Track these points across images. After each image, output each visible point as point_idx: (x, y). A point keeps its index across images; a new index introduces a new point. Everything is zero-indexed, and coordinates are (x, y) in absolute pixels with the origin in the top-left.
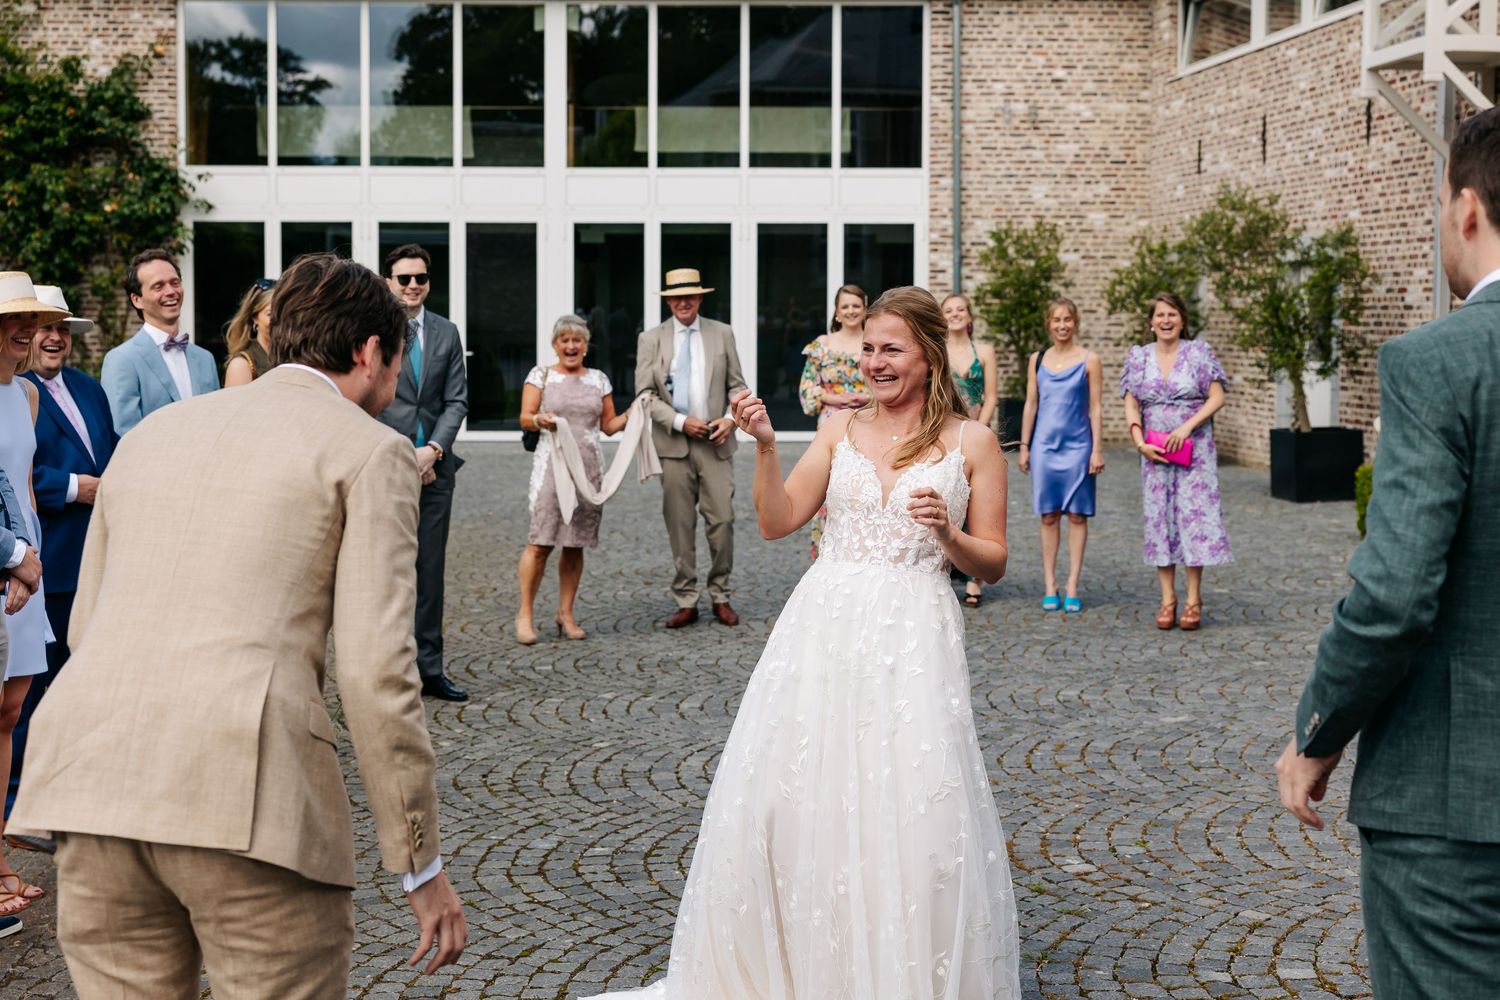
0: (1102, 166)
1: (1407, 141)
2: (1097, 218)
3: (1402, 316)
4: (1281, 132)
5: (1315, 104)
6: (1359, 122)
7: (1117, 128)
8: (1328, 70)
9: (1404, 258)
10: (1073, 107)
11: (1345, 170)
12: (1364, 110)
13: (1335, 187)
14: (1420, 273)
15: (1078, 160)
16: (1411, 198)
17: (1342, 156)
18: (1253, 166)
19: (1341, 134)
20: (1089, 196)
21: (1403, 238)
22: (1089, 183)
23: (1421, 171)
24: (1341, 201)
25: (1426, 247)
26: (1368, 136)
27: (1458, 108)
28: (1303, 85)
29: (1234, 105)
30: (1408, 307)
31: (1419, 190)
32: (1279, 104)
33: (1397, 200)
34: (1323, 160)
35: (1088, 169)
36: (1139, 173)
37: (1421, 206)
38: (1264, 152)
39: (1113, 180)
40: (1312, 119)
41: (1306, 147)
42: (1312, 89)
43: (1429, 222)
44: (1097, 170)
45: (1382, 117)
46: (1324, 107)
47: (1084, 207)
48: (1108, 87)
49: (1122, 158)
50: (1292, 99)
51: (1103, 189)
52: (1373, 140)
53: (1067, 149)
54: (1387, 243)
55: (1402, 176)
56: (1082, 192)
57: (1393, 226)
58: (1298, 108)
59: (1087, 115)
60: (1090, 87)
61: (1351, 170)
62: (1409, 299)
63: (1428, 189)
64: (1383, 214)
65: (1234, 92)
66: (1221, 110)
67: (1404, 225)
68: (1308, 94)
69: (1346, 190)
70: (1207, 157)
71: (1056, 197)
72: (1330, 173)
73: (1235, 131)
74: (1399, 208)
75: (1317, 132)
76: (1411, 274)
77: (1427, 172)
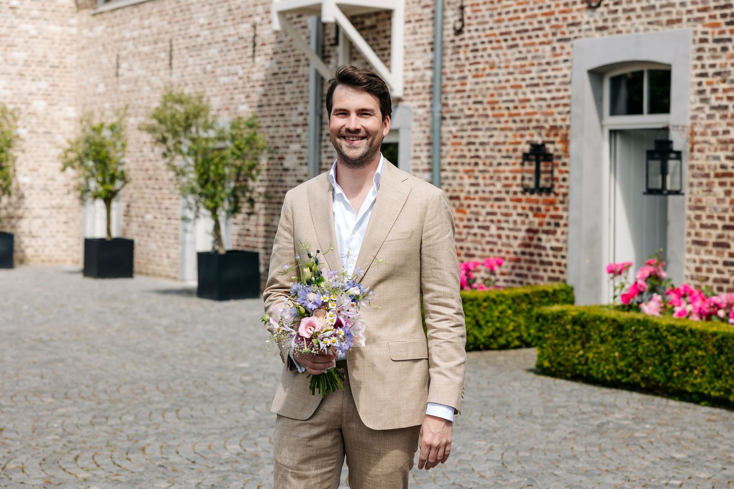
0: (43, 69)
1: (284, 60)
2: (39, 105)
3: (281, 175)
4: (184, 51)
5: (212, 34)
6: (246, 47)
7: (53, 43)
8: (222, 11)
9: (282, 137)
10: (24, 27)
11: (236, 78)
12: (250, 39)
13: (227, 89)
14: (295, 147)
15: (26, 63)
16: (287, 98)
17: (233, 69)
18: (162, 73)
19: (233, 54)
20: (34, 89)
21: (282, 124)
22: (33, 80)
23: (295, 80)
24: (232, 99)
25: (299, 130)
26: (253, 56)
27: (324, 41)
28: (202, 21)
29: (146, 32)
30: (286, 170)
31: (293, 93)
32: (183, 33)
33: (277, 99)
34: (219, 71)
35: (34, 71)
36: (68, 75)
37: (295, 103)
38: (171, 64)
39: (50, 79)
40: (209, 44)
41: (204, 62)
42: (210, 24)
43: (301, 114)
44: (40, 70)
45: (264, 44)
46: (219, 36)
47: (30, 97)
48: (47, 15)
49: (57, 64)
50: (193, 30)
51: (44, 85)
52: (258, 59)
53: (20, 55)
54: (269, 127)
55: (280, 83)
56: (28, 86)
57: (273, 116)
58: (198, 36)
59: (33, 32)
60: (35, 13)
61: (240, 78)
62: (287, 164)
63: (301, 92)
64: (266, 108)
65: (146, 23)
66: (135, 34)
67: (282, 115)
68: (206, 27)
69: (236, 91)
70: (124, 65)
71: (11, 89)
72: (224, 80)
73: (147, 49)
74: (278, 104)
75: (213, 52)
76: (288, 147)
77: (300, 81)
